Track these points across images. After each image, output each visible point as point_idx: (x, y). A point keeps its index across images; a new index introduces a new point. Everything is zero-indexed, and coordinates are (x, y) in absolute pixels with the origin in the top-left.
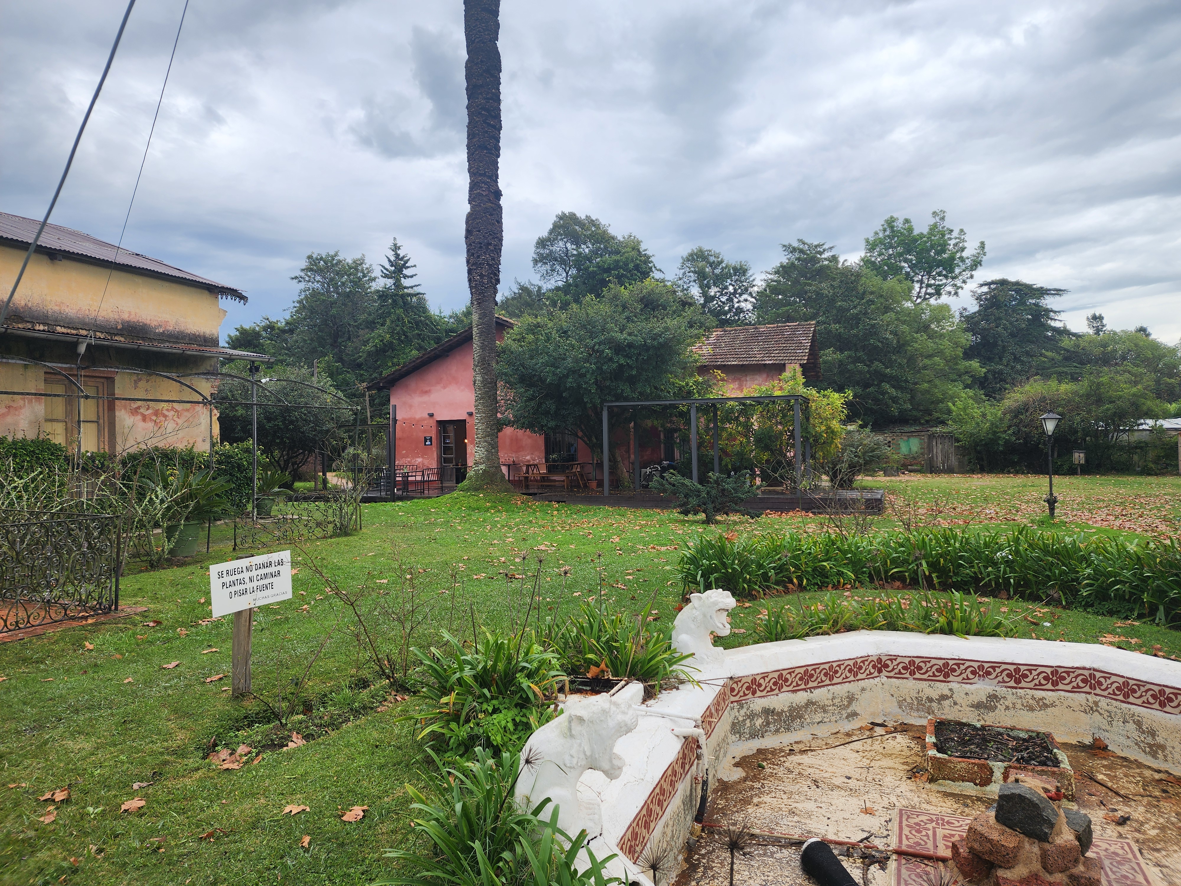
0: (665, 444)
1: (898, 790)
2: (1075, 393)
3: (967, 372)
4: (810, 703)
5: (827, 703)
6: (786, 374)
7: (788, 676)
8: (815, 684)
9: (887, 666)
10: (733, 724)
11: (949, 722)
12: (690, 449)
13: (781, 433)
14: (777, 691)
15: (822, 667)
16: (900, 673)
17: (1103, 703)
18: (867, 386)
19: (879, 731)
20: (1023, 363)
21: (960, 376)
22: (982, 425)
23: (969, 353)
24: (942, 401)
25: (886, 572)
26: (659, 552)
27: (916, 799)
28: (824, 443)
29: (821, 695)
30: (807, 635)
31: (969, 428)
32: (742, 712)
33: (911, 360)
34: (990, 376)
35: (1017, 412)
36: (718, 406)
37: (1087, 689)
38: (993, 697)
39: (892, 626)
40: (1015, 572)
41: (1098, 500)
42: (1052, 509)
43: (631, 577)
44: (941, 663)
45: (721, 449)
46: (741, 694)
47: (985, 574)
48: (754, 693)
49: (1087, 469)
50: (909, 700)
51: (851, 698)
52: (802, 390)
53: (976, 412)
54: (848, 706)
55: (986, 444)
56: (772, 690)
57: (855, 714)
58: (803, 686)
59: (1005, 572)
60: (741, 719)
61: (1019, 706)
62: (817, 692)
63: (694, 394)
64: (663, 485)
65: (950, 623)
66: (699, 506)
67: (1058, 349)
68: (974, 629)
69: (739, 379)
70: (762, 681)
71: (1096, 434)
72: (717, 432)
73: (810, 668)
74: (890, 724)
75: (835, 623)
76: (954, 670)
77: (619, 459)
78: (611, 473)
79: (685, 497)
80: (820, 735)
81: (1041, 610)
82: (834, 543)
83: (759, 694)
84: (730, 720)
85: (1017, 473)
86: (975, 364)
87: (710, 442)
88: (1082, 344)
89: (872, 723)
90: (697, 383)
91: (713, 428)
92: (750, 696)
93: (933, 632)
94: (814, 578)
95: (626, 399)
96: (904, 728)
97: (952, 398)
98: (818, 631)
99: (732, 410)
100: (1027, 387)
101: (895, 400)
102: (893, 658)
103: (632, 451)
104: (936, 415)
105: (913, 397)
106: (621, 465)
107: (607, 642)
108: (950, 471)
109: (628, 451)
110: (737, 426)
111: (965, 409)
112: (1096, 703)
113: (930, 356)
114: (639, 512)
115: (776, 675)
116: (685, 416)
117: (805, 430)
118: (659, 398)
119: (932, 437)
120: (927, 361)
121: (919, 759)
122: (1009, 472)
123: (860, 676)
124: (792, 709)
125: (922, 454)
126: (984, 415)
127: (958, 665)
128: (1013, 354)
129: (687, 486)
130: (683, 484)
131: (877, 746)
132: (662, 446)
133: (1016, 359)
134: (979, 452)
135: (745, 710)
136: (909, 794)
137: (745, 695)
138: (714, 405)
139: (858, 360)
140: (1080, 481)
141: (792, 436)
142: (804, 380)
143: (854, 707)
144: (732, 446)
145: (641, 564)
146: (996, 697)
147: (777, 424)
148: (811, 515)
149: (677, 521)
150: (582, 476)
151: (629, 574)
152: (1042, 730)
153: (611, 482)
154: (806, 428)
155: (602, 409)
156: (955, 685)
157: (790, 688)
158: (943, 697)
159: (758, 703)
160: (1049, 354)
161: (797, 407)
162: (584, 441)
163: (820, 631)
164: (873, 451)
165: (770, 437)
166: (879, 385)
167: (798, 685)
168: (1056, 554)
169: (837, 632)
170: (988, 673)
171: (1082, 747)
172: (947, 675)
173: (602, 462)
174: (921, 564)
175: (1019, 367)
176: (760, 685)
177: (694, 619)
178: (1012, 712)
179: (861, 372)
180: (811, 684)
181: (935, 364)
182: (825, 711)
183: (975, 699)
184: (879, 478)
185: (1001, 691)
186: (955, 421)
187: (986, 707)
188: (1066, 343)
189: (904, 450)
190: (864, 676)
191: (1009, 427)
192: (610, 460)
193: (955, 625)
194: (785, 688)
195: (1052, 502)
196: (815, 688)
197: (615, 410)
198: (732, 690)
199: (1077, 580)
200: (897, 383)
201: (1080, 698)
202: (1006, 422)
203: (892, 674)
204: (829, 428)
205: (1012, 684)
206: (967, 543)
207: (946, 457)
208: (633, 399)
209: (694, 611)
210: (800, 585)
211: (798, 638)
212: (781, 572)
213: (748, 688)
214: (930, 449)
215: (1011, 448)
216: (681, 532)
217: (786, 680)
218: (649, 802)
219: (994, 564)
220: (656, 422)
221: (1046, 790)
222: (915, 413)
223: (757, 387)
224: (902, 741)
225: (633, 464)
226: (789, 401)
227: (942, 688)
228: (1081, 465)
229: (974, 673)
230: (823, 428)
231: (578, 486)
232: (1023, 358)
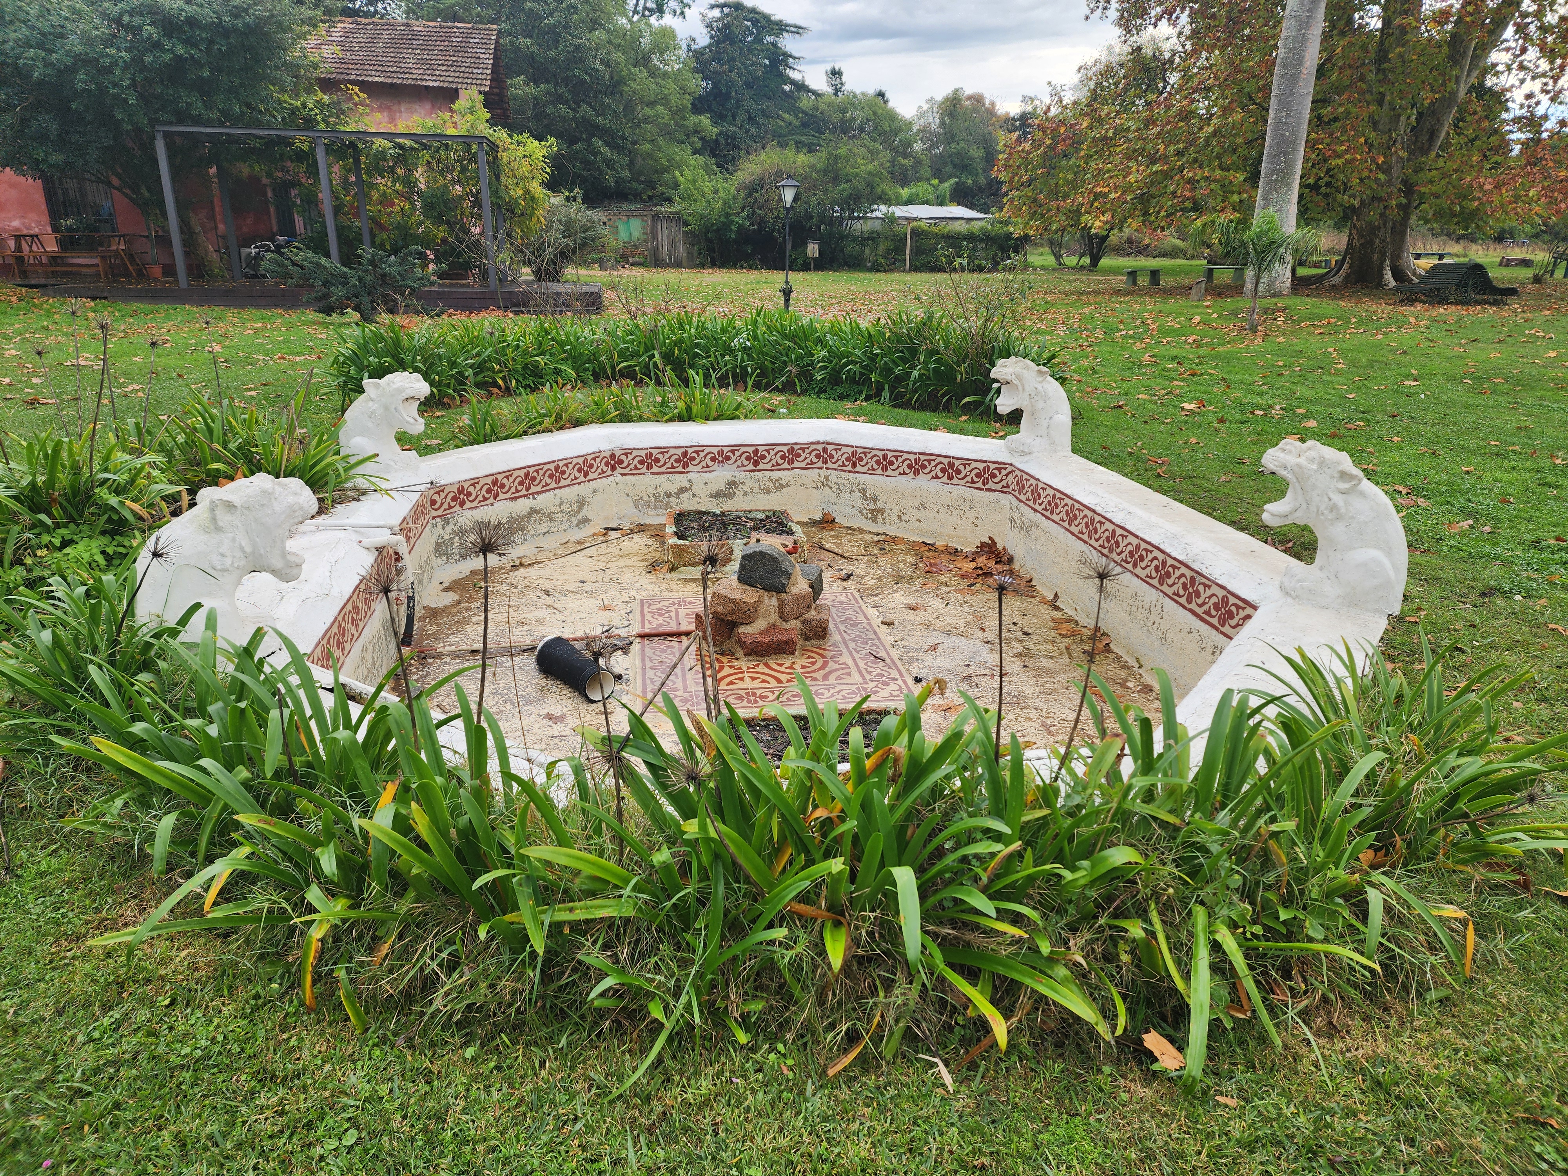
0: (277, 207)
1: (638, 585)
2: (812, 167)
3: (696, 132)
4: (533, 512)
5: (553, 509)
6: (462, 104)
7: (505, 481)
8: (539, 489)
9: (621, 462)
10: (438, 544)
11: (689, 513)
12: (322, 216)
13: (461, 198)
14: (491, 500)
15: (546, 467)
16: (636, 468)
17: (833, 475)
18: (572, 141)
19: (614, 534)
20: (758, 126)
21: (688, 136)
22: (713, 204)
23: (700, 105)
24: (666, 170)
25: (613, 368)
26: (293, 364)
27: (657, 590)
28: (522, 215)
29: (546, 501)
30: (525, 433)
31: (699, 207)
32: (448, 529)
33: (629, 107)
34: (722, 141)
35: (753, 188)
36: (361, 146)
37: (820, 464)
38: (732, 484)
39: (625, 418)
40: (753, 359)
41: (830, 297)
42: (787, 301)
43: (253, 393)
44: (679, 452)
45: (371, 218)
46: (445, 506)
47: (722, 364)
48: (462, 504)
49: (822, 264)
50: (646, 498)
51: (582, 503)
52: (485, 130)
53: (707, 186)
54: (578, 512)
55: (718, 230)
56: (485, 499)
57: (586, 520)
58: (524, 492)
59: (742, 361)
60: (447, 537)
61: (756, 490)
62: (541, 497)
63: (318, 123)
64: (282, 265)
65: (689, 409)
66: (348, 299)
67: (795, 110)
68: (714, 413)
69: (389, 108)
70: (471, 489)
71: (830, 222)
72: (363, 190)
73: (531, 470)
74: (626, 527)
75: (559, 417)
76: (693, 459)
77: (198, 229)
78: (187, 254)
79: (324, 285)
80: (546, 547)
81: (778, 399)
82: (547, 333)
83: (468, 504)
84: (433, 540)
85: (750, 268)
86: (705, 120)
87: (352, 207)
88: (822, 107)
89: (607, 529)
90: (319, 103)
91: (355, 184)
92: (457, 508)
93: (670, 420)
94: (525, 378)
95: (197, 121)
96: (641, 529)
97: (679, 167)
98: (538, 428)
99: (382, 155)
100: (763, 156)
101: (610, 163)
102: (627, 452)
103: (218, 217)
104: (661, 189)
105: (632, 163)
106: (202, 239)
107: (239, 448)
108: (678, 265)
109: (212, 217)
110: (394, 182)
111: (694, 181)
112: (827, 478)
113: (651, 104)
114: (246, 314)
115: (489, 480)
116: (306, 158)
117: (495, 193)
118: (259, 125)
119: (656, 217)
120: (648, 111)
121: (658, 555)
122: (742, 267)
123: (591, 476)
124: (511, 520)
125: (645, 241)
126: (716, 192)
127: (697, 452)
128: (748, 112)
129: (325, 268)
130: (319, 265)
131: (613, 548)
132: (272, 209)
133: (751, 119)
134: (710, 241)
135: (451, 526)
136: (649, 587)
137: (450, 507)
138: (352, 145)
139: (559, 99)
140: (813, 277)
141: (477, 203)
142: (488, 115)
143: (586, 512)
144: (389, 214)
145: (268, 377)
146: (734, 483)
147: (453, 182)
148: (511, 315)
149: (314, 323)
150: (131, 257)
151: (251, 390)
152: (778, 508)
153: (189, 268)
154: (496, 191)
155: (154, 138)
156: (694, 475)
157: (508, 495)
158: (682, 490)
159: (467, 517)
160: (786, 116)
161: (482, 157)
162: (126, 195)
163: (541, 428)
164: (586, 231)
165: (446, 202)
166: (588, 141)
167: (517, 491)
168: (793, 337)
169: (561, 428)
170: (728, 458)
171: (813, 523)
172: (686, 466)
173: (168, 232)
174: (653, 356)
175: (754, 131)
176: (469, 494)
177: (372, 415)
178: (750, 496)
179: (564, 119)
180: (533, 489)
181: (657, 116)
182: (552, 520)
183: (714, 488)
184: (592, 272)
185: (740, 476)
186: (682, 198)
187: (725, 495)
188: (805, 102)
189: (623, 235)
190: (595, 475)
191: (743, 208)
192: (182, 232)
193: (695, 409)
194: (501, 496)
195: (787, 293)
196: (538, 493)
197: (178, 141)
198: (433, 502)
199: (812, 364)
200: (614, 140)
201: (813, 474)
202: (740, 202)
203: (627, 471)
204: (527, 192)
205: (751, 467)
206: (704, 328)
207: (673, 244)
208: (209, 123)
209: (371, 404)
210: (508, 389)
211: (515, 437)
212: (481, 371)
213: (454, 499)
214: (655, 236)
215: (744, 235)
216: (324, 336)
217: (503, 486)
218: (340, 618)
219: (731, 351)
220: (257, 168)
221: (785, 546)
222: (635, 185)
223: (420, 121)
224: (640, 540)
225: (224, 238)
226: (470, 146)
227: (681, 480)
228: (815, 259)
229: (713, 459)
230: (521, 192)
231: (127, 275)
232: (759, 119)
